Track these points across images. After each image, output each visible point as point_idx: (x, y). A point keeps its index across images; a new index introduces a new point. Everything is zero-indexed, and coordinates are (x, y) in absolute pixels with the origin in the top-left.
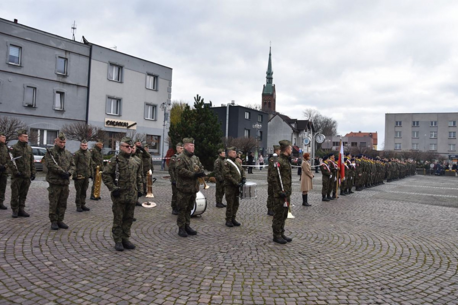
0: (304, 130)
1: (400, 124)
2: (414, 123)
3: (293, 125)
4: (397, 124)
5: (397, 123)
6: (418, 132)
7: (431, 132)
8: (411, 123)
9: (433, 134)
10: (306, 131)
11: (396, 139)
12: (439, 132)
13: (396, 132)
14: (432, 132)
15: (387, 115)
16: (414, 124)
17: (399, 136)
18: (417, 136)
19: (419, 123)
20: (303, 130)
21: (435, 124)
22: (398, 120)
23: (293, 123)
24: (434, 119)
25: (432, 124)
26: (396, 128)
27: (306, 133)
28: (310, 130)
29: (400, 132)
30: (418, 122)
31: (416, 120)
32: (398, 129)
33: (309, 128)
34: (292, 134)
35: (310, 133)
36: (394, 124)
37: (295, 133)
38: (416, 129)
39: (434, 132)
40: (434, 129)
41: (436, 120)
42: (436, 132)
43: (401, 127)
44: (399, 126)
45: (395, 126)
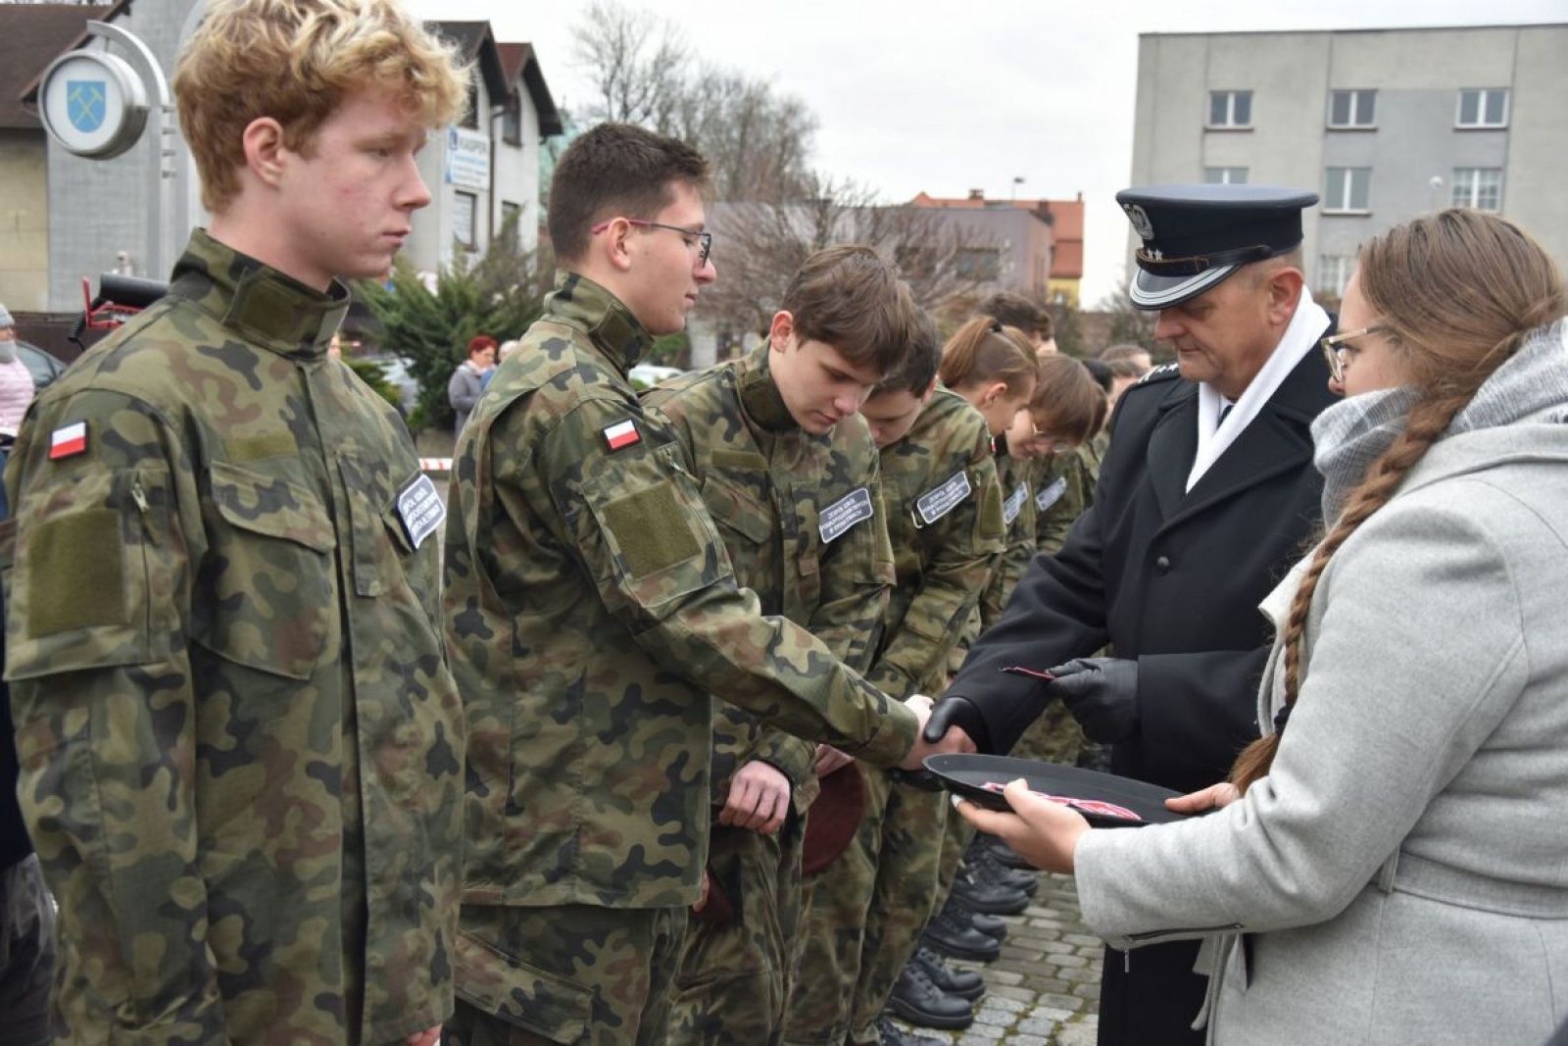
1: (1243, 113)
2: (1340, 99)
4: (1218, 115)
5: (1218, 101)
6: (1362, 174)
7: (1457, 170)
8: (1319, 108)
9: (1476, 183)
10: (471, 122)
12: (1514, 169)
13: (1211, 174)
14: (1470, 170)
16: (1341, 113)
18: (1358, 198)
19: (1379, 104)
21: (1494, 113)
22: (1228, 80)
24: (1489, 69)
25: (1469, 114)
26: (1211, 139)
27: (465, 134)
28: (514, 116)
29: (1239, 174)
30: (1367, 97)
31: (1356, 78)
32: (1225, 150)
33: (499, 94)
35: (514, 142)
36: (1199, 111)
38: (1354, 150)
39: (1484, 170)
40: (1480, 151)
41: (1499, 77)
42: (1496, 170)
43: (1250, 131)
44: (1230, 124)
45: (1207, 131)
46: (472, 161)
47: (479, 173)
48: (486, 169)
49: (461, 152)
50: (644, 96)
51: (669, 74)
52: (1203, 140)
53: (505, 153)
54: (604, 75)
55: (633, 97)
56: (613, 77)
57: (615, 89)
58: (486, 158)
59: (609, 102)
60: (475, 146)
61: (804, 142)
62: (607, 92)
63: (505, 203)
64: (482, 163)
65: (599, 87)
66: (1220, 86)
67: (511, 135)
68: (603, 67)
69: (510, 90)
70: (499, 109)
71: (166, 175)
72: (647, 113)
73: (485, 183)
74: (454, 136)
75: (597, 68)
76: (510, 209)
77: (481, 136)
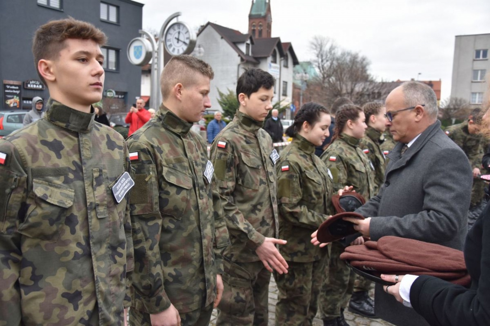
0: (270, 59)
1: (485, 55)
3: (243, 48)
4: (478, 56)
5: (478, 53)
10: (275, 61)
11: (474, 84)
13: (475, 72)
15: (459, 38)
17: (481, 78)
20: (265, 58)
22: (481, 46)
23: (243, 42)
26: (475, 62)
27: (273, 65)
28: (287, 60)
29: (483, 71)
32: (479, 65)
33: (282, 55)
34: (239, 65)
35: (286, 66)
36: (472, 55)
37: (244, 64)
43: (487, 60)
44: (481, 58)
45: (474, 60)
46: (275, 71)
47: (277, 74)
48: (279, 73)
49: (272, 69)
50: (326, 57)
51: (333, 52)
52: (473, 63)
53: (284, 70)
54: (317, 52)
55: (324, 58)
56: (319, 52)
57: (320, 56)
58: (278, 70)
59: (318, 59)
60: (275, 68)
61: (367, 67)
62: (318, 56)
63: (284, 82)
64: (277, 72)
65: (316, 56)
66: (479, 48)
67: (286, 65)
68: (317, 50)
69: (285, 54)
70: (282, 58)
71: (156, 69)
72: (327, 61)
73: (278, 77)
74: (270, 65)
75: (315, 51)
76: (285, 83)
77: (277, 65)
